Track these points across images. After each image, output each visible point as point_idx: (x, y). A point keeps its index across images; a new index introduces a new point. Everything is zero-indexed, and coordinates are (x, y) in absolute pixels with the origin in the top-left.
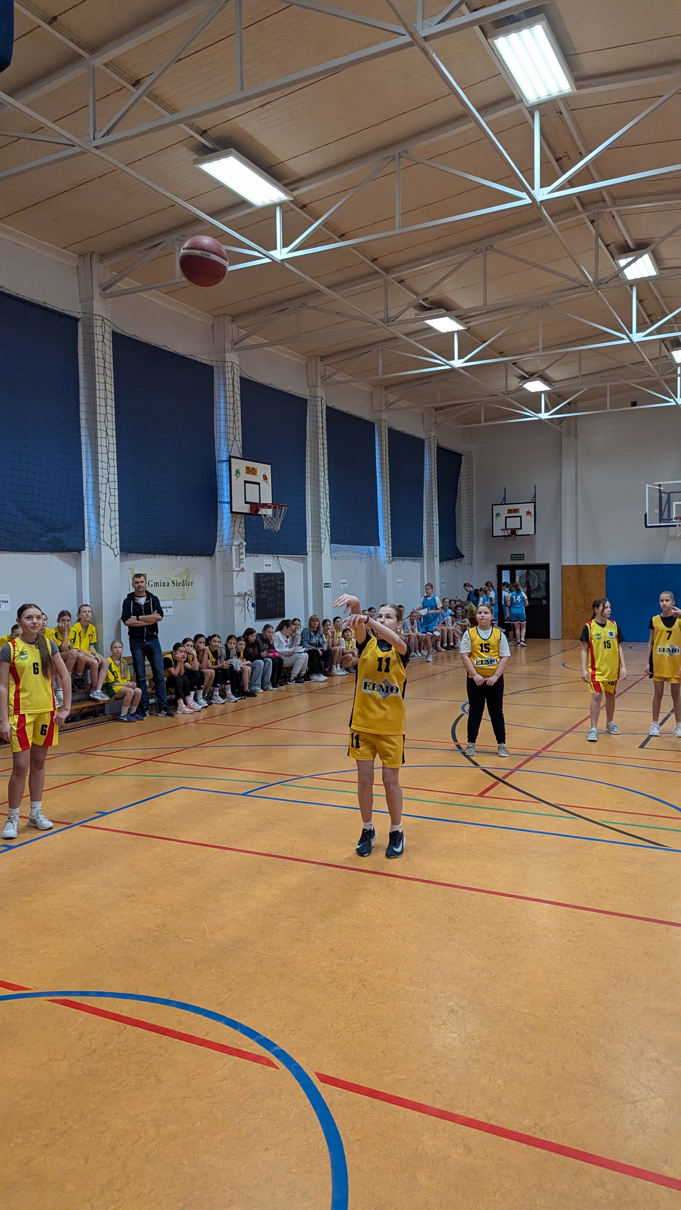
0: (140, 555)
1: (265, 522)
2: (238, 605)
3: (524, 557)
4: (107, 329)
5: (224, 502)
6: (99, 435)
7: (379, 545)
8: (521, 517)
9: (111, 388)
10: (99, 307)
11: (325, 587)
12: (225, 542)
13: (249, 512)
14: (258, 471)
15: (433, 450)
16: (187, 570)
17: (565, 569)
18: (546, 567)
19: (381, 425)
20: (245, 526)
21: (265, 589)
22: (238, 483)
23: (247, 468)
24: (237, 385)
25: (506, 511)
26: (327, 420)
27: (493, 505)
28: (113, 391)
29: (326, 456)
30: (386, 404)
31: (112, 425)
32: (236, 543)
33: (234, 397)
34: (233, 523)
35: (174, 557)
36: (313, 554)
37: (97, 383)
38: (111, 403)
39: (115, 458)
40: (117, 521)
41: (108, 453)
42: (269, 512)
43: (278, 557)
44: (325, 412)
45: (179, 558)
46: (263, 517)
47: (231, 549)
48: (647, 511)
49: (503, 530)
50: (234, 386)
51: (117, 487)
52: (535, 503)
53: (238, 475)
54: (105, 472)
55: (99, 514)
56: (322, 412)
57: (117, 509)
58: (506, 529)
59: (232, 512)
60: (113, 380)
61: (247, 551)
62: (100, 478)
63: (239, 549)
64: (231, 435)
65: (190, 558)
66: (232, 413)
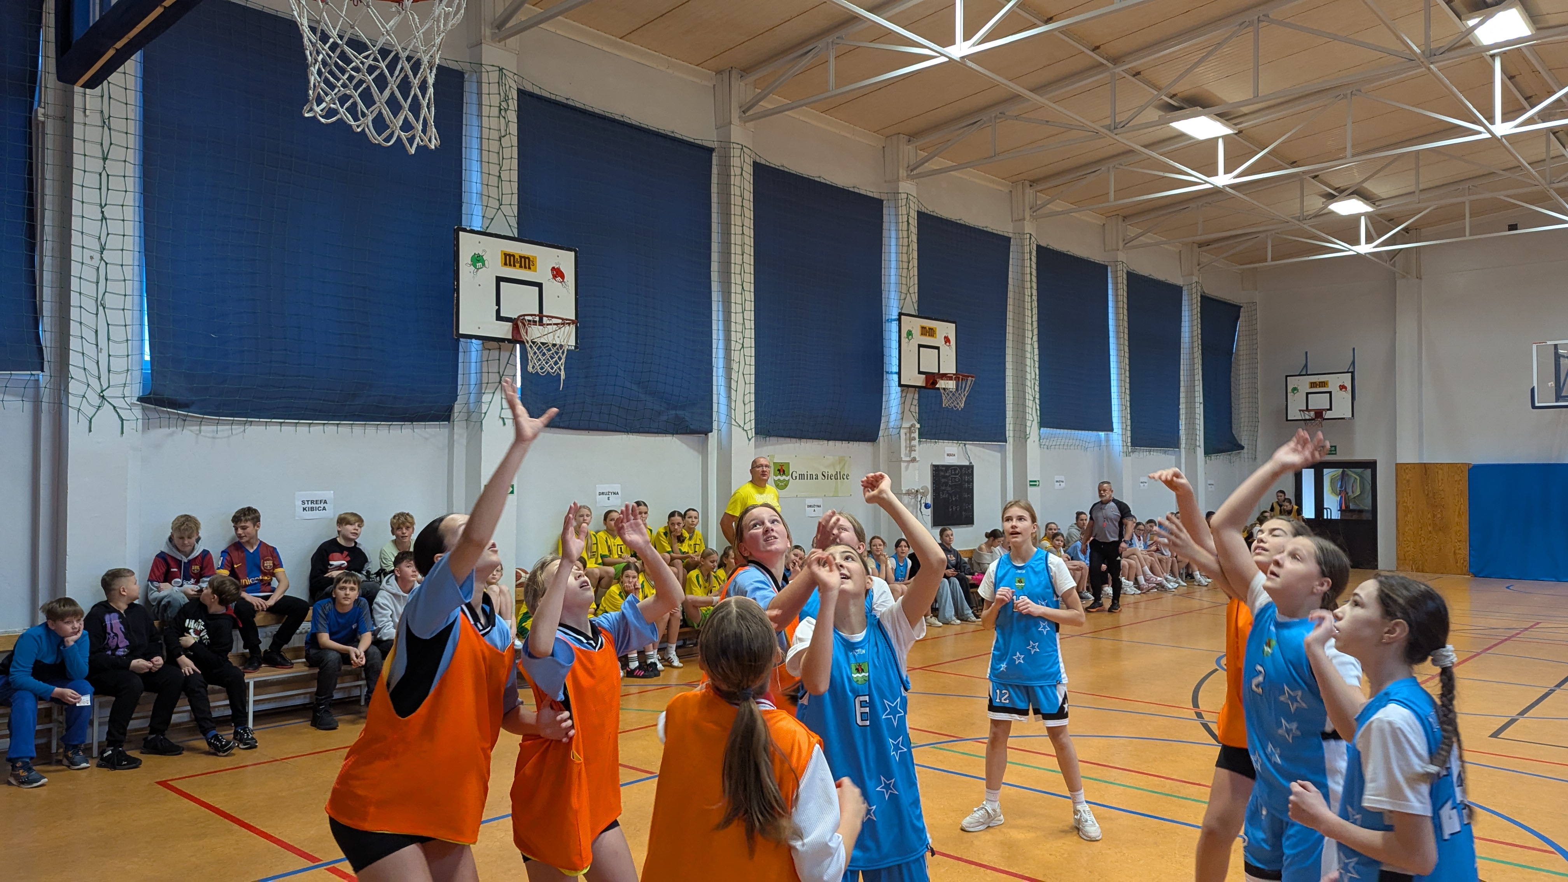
0: (780, 439)
1: (944, 398)
3: (1336, 450)
4: (747, 159)
5: (892, 373)
6: (732, 290)
7: (1112, 430)
8: (1330, 393)
9: (749, 232)
10: (738, 134)
11: (1031, 485)
12: (892, 424)
13: (924, 385)
14: (937, 332)
15: (1195, 301)
16: (842, 460)
17: (1400, 468)
18: (1372, 465)
19: (1117, 268)
20: (919, 403)
21: (946, 486)
22: (910, 348)
23: (923, 328)
24: (914, 222)
25: (1308, 386)
26: (1037, 263)
27: (1287, 376)
28: (752, 236)
29: (1035, 311)
30: (1124, 240)
31: (749, 278)
32: (906, 425)
33: (908, 238)
34: (903, 399)
35: (826, 442)
36: (1014, 441)
37: (733, 227)
38: (750, 250)
39: (753, 318)
40: (753, 396)
41: (743, 313)
42: (951, 385)
43: (965, 444)
44: (1034, 253)
45: (831, 443)
46: (942, 391)
47: (899, 433)
48: (1535, 384)
49: (1303, 411)
50: (909, 223)
51: (753, 354)
52: (1353, 373)
53: (910, 337)
54: (740, 335)
55: (730, 387)
56: (1031, 252)
57: (753, 381)
58: (1307, 410)
59: (900, 385)
60: (752, 221)
61: (922, 435)
62: (733, 343)
63: (910, 432)
64: (904, 287)
65: (845, 444)
66: (905, 258)
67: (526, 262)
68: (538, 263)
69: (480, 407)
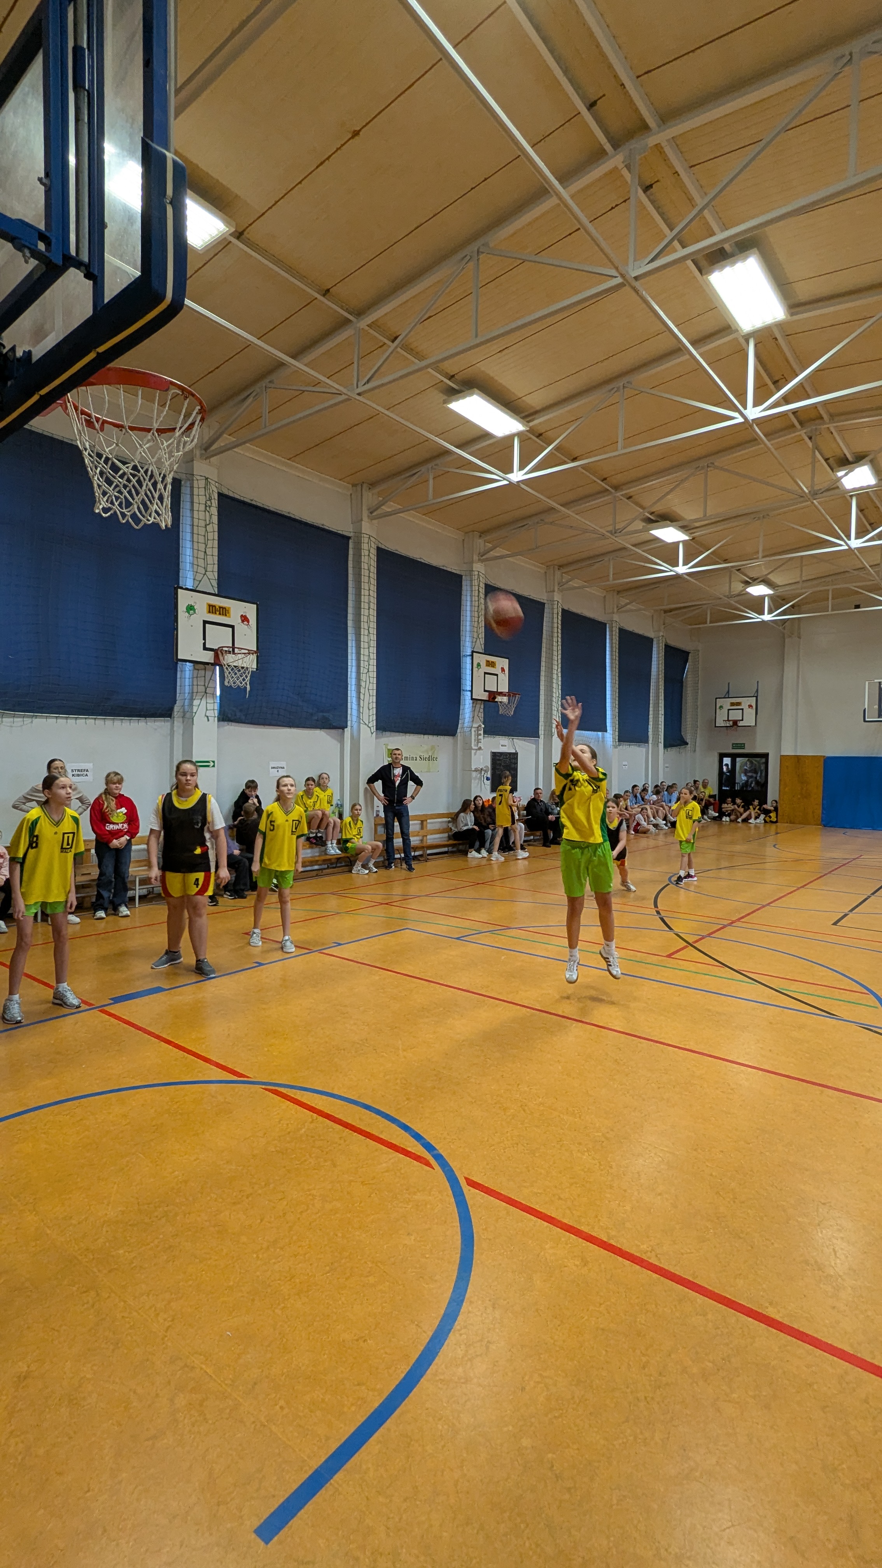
0: (394, 733)
1: (500, 708)
2: (475, 778)
3: (744, 746)
4: (373, 545)
5: (466, 691)
6: (362, 633)
7: (606, 731)
8: (742, 709)
9: (374, 594)
10: (367, 527)
12: (466, 725)
13: (488, 699)
14: (497, 664)
15: (660, 648)
16: (433, 748)
17: (783, 758)
18: (766, 756)
19: (612, 625)
20: (484, 711)
22: (479, 674)
23: (488, 661)
24: (482, 589)
25: (729, 704)
26: (562, 621)
27: (716, 698)
28: (376, 596)
29: (560, 652)
30: (617, 607)
31: (373, 625)
32: (475, 725)
33: (478, 601)
34: (474, 708)
35: (422, 736)
36: (544, 737)
37: (363, 590)
38: (374, 606)
39: (375, 652)
40: (375, 704)
41: (369, 648)
42: (505, 699)
43: (513, 739)
44: (560, 614)
45: (426, 737)
46: (499, 703)
47: (471, 730)
48: (866, 707)
49: (725, 721)
50: (479, 591)
51: (375, 676)
52: (757, 697)
53: (479, 667)
54: (366, 663)
55: (360, 698)
56: (558, 613)
57: (375, 694)
58: (728, 720)
59: (472, 699)
60: (376, 587)
61: (485, 733)
62: (362, 668)
63: (478, 730)
64: (475, 634)
65: (435, 737)
66: (476, 615)
67: (224, 611)
68: (232, 612)
69: (192, 709)
